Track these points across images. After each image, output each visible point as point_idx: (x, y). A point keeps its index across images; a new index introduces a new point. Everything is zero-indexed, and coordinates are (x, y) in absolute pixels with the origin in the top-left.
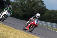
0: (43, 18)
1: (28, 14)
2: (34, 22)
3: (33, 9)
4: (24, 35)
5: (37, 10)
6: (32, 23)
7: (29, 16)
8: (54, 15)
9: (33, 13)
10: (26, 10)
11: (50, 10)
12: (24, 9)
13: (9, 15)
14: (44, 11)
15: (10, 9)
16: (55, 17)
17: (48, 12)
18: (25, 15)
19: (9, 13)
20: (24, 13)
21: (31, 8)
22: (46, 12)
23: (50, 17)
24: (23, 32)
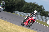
0: (22, 9)
1: (9, 6)
2: (32, 18)
3: (14, 2)
4: (7, 24)
5: (17, 3)
6: (31, 19)
7: (10, 8)
8: (32, 7)
9: (13, 5)
10: (8, 3)
11: (28, 3)
12: (6, 2)
13: (2, 10)
14: (23, 4)
15: (3, 5)
16: (32, 8)
17: (26, 4)
18: (7, 7)
19: (2, 8)
20: (6, 5)
21: (12, 1)
22: (25, 4)
23: (28, 9)
24: (5, 21)
